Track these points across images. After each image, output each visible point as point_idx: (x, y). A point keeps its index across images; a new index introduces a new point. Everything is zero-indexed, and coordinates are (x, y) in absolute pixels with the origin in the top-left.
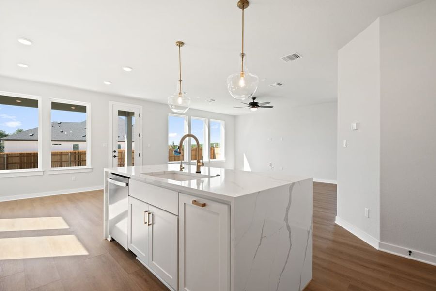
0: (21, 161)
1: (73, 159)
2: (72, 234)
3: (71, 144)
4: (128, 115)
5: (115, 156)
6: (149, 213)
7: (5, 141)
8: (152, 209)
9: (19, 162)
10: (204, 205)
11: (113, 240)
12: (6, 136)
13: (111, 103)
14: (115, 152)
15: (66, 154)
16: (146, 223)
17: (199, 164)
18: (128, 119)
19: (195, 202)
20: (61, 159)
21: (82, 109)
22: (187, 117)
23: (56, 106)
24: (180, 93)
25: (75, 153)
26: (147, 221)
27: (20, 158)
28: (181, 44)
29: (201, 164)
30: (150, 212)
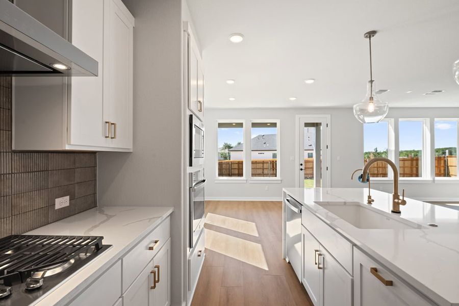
0: (238, 167)
1: (272, 167)
2: (259, 243)
3: (271, 153)
4: (317, 125)
5: (301, 169)
6: (320, 255)
7: (231, 152)
8: (324, 252)
9: (237, 167)
10: (390, 283)
11: (289, 263)
12: (232, 148)
13: (297, 117)
14: (301, 165)
15: (267, 163)
16: (316, 264)
17: (396, 200)
18: (316, 130)
19: (374, 271)
20: (263, 166)
21: (274, 125)
22: (393, 120)
23: (254, 125)
24: (371, 98)
25: (273, 161)
26: (317, 262)
27: (238, 165)
28: (371, 34)
29: (400, 201)
30: (322, 253)
